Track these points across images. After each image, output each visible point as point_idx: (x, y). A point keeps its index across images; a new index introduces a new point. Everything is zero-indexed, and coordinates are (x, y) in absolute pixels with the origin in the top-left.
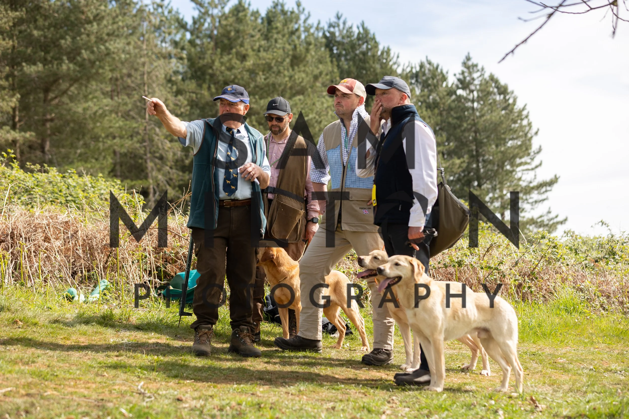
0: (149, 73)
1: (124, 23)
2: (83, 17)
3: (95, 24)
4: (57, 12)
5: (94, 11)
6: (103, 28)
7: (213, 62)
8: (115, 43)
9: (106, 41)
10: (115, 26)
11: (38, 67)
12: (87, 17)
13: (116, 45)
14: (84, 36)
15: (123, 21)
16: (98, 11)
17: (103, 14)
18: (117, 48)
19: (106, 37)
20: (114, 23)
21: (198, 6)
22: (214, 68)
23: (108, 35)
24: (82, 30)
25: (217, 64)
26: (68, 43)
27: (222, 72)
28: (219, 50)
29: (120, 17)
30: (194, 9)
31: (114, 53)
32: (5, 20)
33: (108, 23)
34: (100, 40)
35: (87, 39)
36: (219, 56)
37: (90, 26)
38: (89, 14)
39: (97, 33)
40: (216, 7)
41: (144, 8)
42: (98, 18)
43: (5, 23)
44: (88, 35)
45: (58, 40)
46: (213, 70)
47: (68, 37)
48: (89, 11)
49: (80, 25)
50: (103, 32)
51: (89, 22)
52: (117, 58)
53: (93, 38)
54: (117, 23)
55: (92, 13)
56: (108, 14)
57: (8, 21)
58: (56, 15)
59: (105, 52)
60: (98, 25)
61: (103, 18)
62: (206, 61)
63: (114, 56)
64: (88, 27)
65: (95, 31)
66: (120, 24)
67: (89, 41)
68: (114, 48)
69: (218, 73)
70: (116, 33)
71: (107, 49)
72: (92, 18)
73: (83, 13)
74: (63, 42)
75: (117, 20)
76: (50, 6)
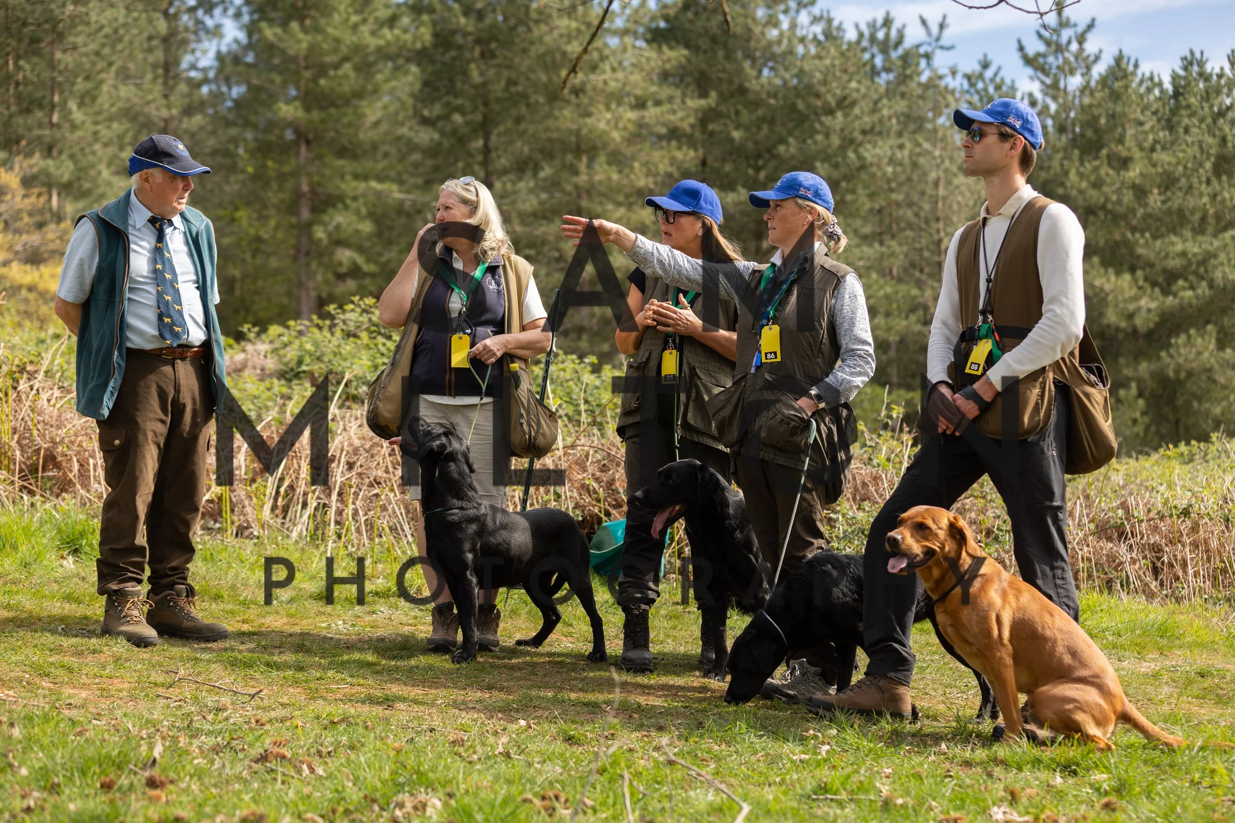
0: (944, 198)
1: (892, 111)
2: (819, 103)
3: (839, 115)
4: (775, 96)
5: (838, 92)
6: (853, 122)
7: (1066, 173)
8: (874, 147)
9: (860, 144)
10: (875, 118)
11: (739, 194)
12: (826, 103)
13: (878, 151)
14: (819, 138)
15: (890, 107)
16: (847, 92)
17: (855, 95)
18: (878, 156)
19: (859, 137)
20: (874, 111)
21: (1040, 74)
22: (1068, 184)
23: (864, 132)
24: (818, 126)
25: (1073, 176)
26: (792, 150)
27: (1081, 192)
28: (1077, 152)
29: (885, 101)
30: (1032, 78)
31: (871, 165)
32: (680, 114)
33: (862, 112)
34: (849, 142)
35: (826, 142)
36: (1077, 164)
37: (830, 118)
38: (830, 98)
39: (842, 130)
40: (1072, 72)
41: (937, 82)
42: (845, 103)
43: (682, 120)
44: (827, 135)
45: (775, 146)
46: (1066, 188)
47: (791, 140)
48: (829, 91)
49: (813, 117)
50: (854, 129)
51: (830, 112)
52: (879, 174)
53: (836, 141)
54: (880, 110)
55: (834, 95)
56: (864, 96)
57: (688, 116)
58: (772, 101)
59: (858, 164)
60: (846, 116)
61: (854, 103)
62: (1052, 172)
63: (874, 169)
64: (827, 120)
65: (838, 128)
66: (885, 112)
67: (829, 146)
68: (873, 156)
69: (1074, 193)
70: (877, 129)
71: (860, 158)
72: (833, 104)
73: (818, 95)
74: (782, 148)
75: (880, 105)
76: (762, 86)
